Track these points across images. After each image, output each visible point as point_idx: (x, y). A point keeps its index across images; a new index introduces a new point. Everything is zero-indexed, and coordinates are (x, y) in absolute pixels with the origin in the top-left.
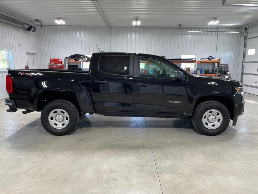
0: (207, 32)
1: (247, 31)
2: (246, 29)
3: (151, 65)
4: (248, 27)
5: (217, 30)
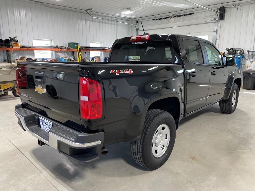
0: (109, 20)
1: (138, 24)
2: (137, 22)
3: (60, 53)
4: (139, 20)
5: (115, 20)
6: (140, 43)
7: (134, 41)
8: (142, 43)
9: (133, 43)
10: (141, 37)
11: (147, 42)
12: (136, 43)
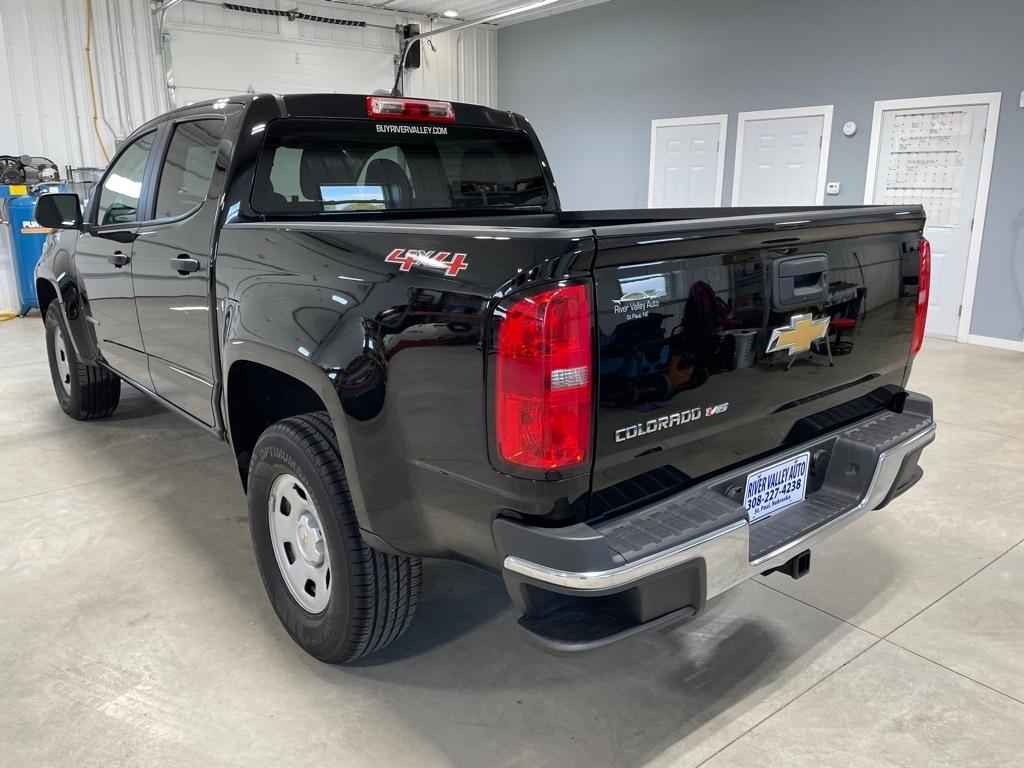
6: (414, 130)
7: (386, 118)
8: (426, 130)
9: (379, 128)
10: (426, 107)
11: (443, 131)
12: (394, 129)
